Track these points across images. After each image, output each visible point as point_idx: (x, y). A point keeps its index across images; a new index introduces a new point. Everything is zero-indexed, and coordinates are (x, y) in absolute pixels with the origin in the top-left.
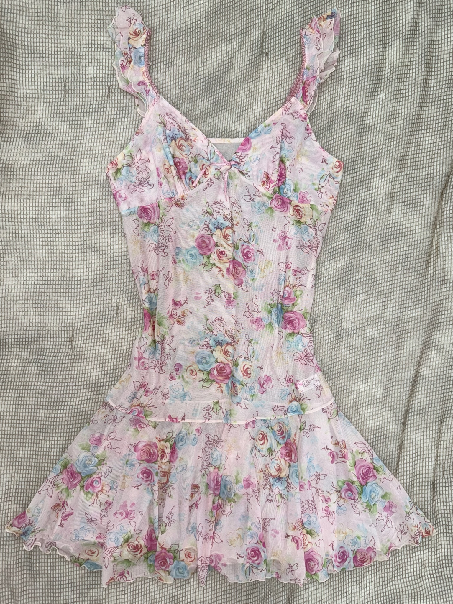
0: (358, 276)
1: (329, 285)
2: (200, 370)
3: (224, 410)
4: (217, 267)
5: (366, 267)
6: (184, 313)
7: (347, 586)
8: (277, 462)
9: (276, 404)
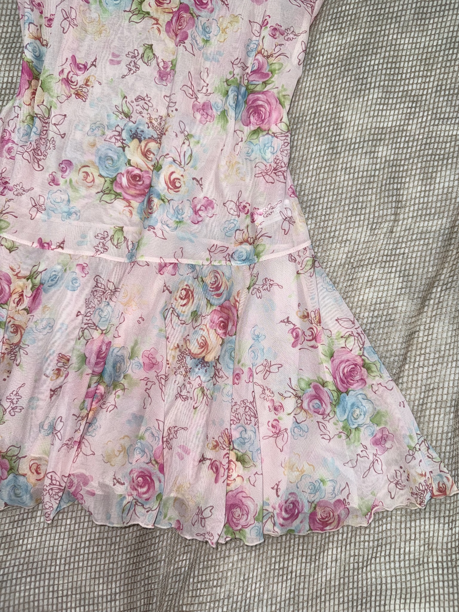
0: (375, 60)
1: (327, 68)
2: (100, 176)
3: (130, 243)
4: (152, 17)
5: (388, 49)
6: (87, 81)
7: (295, 562)
8: (201, 332)
9: (215, 242)
